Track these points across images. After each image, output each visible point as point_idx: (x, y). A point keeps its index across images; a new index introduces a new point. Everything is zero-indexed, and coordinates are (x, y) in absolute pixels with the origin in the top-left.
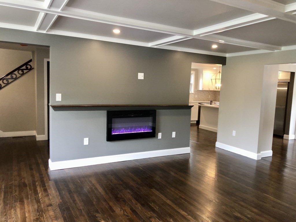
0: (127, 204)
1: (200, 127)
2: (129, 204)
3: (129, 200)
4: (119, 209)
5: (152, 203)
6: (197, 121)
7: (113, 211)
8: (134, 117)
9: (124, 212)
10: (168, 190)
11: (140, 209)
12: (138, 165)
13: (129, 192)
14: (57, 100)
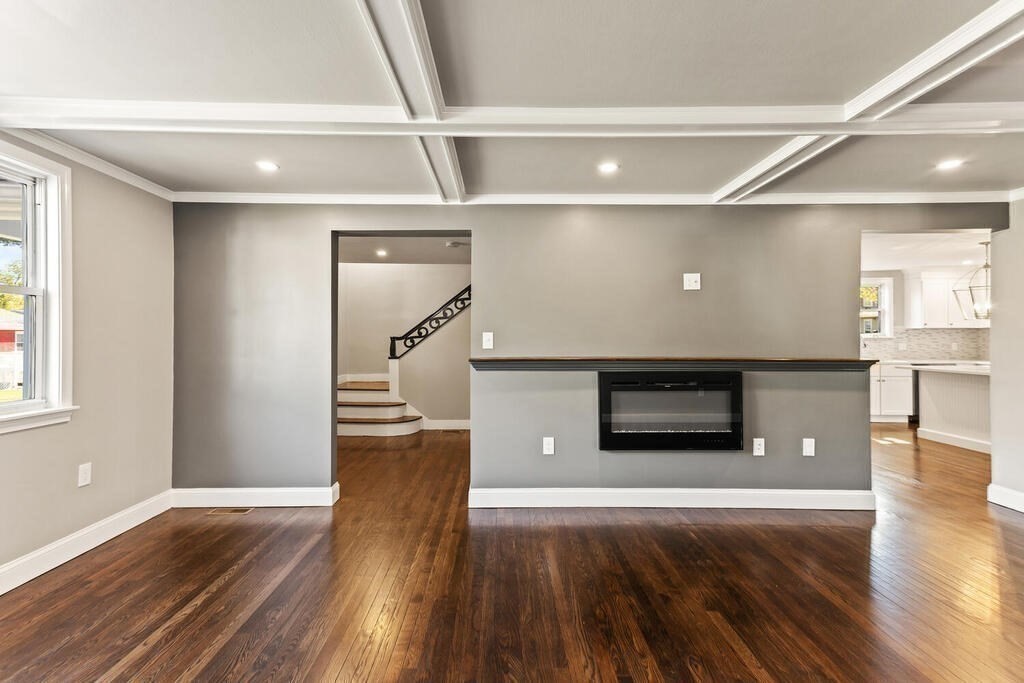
0: (613, 646)
1: (920, 435)
2: (620, 651)
3: (626, 633)
4: (583, 660)
5: (700, 667)
6: (910, 417)
7: (562, 663)
8: (672, 389)
9: (593, 676)
10: (771, 631)
11: (650, 677)
12: (687, 525)
13: (631, 606)
14: (484, 347)
